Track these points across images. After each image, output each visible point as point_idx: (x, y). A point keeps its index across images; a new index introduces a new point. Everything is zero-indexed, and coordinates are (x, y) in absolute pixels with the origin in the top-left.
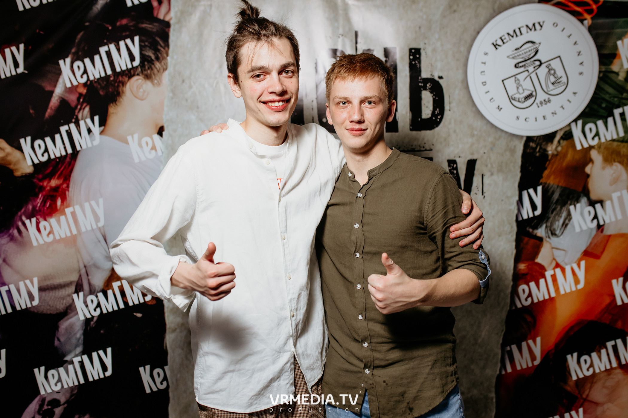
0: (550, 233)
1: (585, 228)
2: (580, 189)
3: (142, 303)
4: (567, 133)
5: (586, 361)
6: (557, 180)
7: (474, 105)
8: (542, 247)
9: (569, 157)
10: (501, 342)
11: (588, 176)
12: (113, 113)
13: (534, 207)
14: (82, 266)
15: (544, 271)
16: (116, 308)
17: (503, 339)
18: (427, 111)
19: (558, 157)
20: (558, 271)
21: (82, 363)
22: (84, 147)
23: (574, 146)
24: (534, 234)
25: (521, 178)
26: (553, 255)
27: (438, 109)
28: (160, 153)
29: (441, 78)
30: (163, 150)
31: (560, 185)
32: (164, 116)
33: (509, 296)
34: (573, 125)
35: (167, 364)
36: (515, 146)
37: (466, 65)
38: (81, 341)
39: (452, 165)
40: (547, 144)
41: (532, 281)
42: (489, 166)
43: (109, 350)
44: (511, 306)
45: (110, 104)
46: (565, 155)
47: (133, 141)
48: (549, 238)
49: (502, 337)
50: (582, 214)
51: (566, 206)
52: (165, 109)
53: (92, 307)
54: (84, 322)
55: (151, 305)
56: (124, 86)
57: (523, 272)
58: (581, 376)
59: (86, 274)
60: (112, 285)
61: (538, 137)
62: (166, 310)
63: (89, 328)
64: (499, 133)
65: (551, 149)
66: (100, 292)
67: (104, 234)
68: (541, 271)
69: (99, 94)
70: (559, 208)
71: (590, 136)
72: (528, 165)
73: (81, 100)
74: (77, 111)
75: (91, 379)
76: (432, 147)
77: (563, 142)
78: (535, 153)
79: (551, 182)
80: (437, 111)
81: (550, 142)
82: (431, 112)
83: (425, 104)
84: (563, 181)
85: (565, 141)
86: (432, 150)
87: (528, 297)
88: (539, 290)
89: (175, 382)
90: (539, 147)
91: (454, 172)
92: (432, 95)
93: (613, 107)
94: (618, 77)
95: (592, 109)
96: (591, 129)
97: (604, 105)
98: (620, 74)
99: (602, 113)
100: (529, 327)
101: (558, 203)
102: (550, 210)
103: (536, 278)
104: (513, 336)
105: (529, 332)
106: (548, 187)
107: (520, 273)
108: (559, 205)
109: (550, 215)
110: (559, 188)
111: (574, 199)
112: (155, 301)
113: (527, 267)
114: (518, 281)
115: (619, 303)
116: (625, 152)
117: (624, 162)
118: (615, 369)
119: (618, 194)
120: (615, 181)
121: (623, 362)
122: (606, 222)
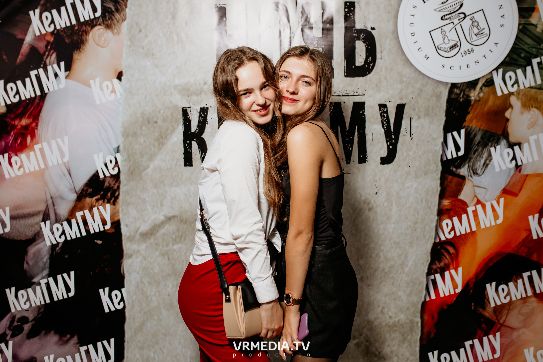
0: (472, 172)
1: (504, 168)
2: (500, 133)
3: (102, 231)
4: (488, 81)
5: (503, 290)
6: (479, 124)
7: (403, 54)
8: (464, 185)
9: (490, 103)
10: (426, 271)
11: (508, 120)
12: (77, 59)
13: (457, 148)
14: (49, 197)
15: (466, 207)
16: (79, 236)
17: (429, 269)
18: (360, 60)
19: (480, 103)
20: (479, 207)
21: (48, 285)
22: (51, 89)
23: (495, 92)
24: (458, 173)
25: (446, 122)
26: (475, 192)
27: (370, 58)
29: (373, 28)
30: (122, 93)
31: (482, 128)
32: (123, 63)
34: (494, 73)
35: (123, 287)
36: (440, 92)
37: (396, 17)
38: (48, 265)
39: (383, 109)
40: (470, 90)
41: (455, 216)
42: (417, 110)
43: (72, 273)
44: (435, 238)
45: (75, 51)
46: (487, 100)
47: (95, 85)
48: (471, 176)
49: (427, 267)
50: (501, 155)
51: (487, 148)
52: (124, 56)
53: (57, 234)
54: (51, 248)
55: (110, 233)
56: (87, 34)
57: (447, 208)
58: (499, 303)
59: (52, 205)
60: (75, 214)
61: (462, 83)
62: (124, 238)
63: (54, 253)
64: (426, 80)
65: (474, 95)
66: (64, 221)
67: (68, 169)
68: (463, 207)
69: (65, 41)
70: (480, 149)
71: (509, 83)
72: (452, 110)
73: (49, 47)
74: (45, 57)
75: (56, 299)
76: (365, 93)
77: (485, 89)
78: (459, 99)
79: (473, 126)
80: (370, 59)
81: (473, 88)
82: (364, 60)
83: (358, 53)
84: (484, 125)
85: (487, 88)
86: (364, 95)
87: (451, 230)
88: (461, 224)
89: (131, 303)
90: (462, 93)
91: (384, 116)
92: (365, 44)
93: (531, 57)
94: (536, 29)
95: (512, 59)
96: (510, 77)
97: (523, 55)
98: (538, 26)
99: (521, 62)
100: (452, 258)
101: (479, 145)
102: (472, 151)
103: (459, 213)
104: (437, 266)
105: (451, 263)
106: (471, 130)
107: (444, 208)
108: (480, 147)
109: (472, 156)
110: (481, 131)
111: (495, 142)
112: (113, 229)
113: (451, 204)
114: (443, 215)
115: (535, 237)
116: (542, 98)
117: (541, 108)
118: (530, 297)
119: (535, 137)
120: (532, 125)
121: (538, 292)
122: (524, 162)
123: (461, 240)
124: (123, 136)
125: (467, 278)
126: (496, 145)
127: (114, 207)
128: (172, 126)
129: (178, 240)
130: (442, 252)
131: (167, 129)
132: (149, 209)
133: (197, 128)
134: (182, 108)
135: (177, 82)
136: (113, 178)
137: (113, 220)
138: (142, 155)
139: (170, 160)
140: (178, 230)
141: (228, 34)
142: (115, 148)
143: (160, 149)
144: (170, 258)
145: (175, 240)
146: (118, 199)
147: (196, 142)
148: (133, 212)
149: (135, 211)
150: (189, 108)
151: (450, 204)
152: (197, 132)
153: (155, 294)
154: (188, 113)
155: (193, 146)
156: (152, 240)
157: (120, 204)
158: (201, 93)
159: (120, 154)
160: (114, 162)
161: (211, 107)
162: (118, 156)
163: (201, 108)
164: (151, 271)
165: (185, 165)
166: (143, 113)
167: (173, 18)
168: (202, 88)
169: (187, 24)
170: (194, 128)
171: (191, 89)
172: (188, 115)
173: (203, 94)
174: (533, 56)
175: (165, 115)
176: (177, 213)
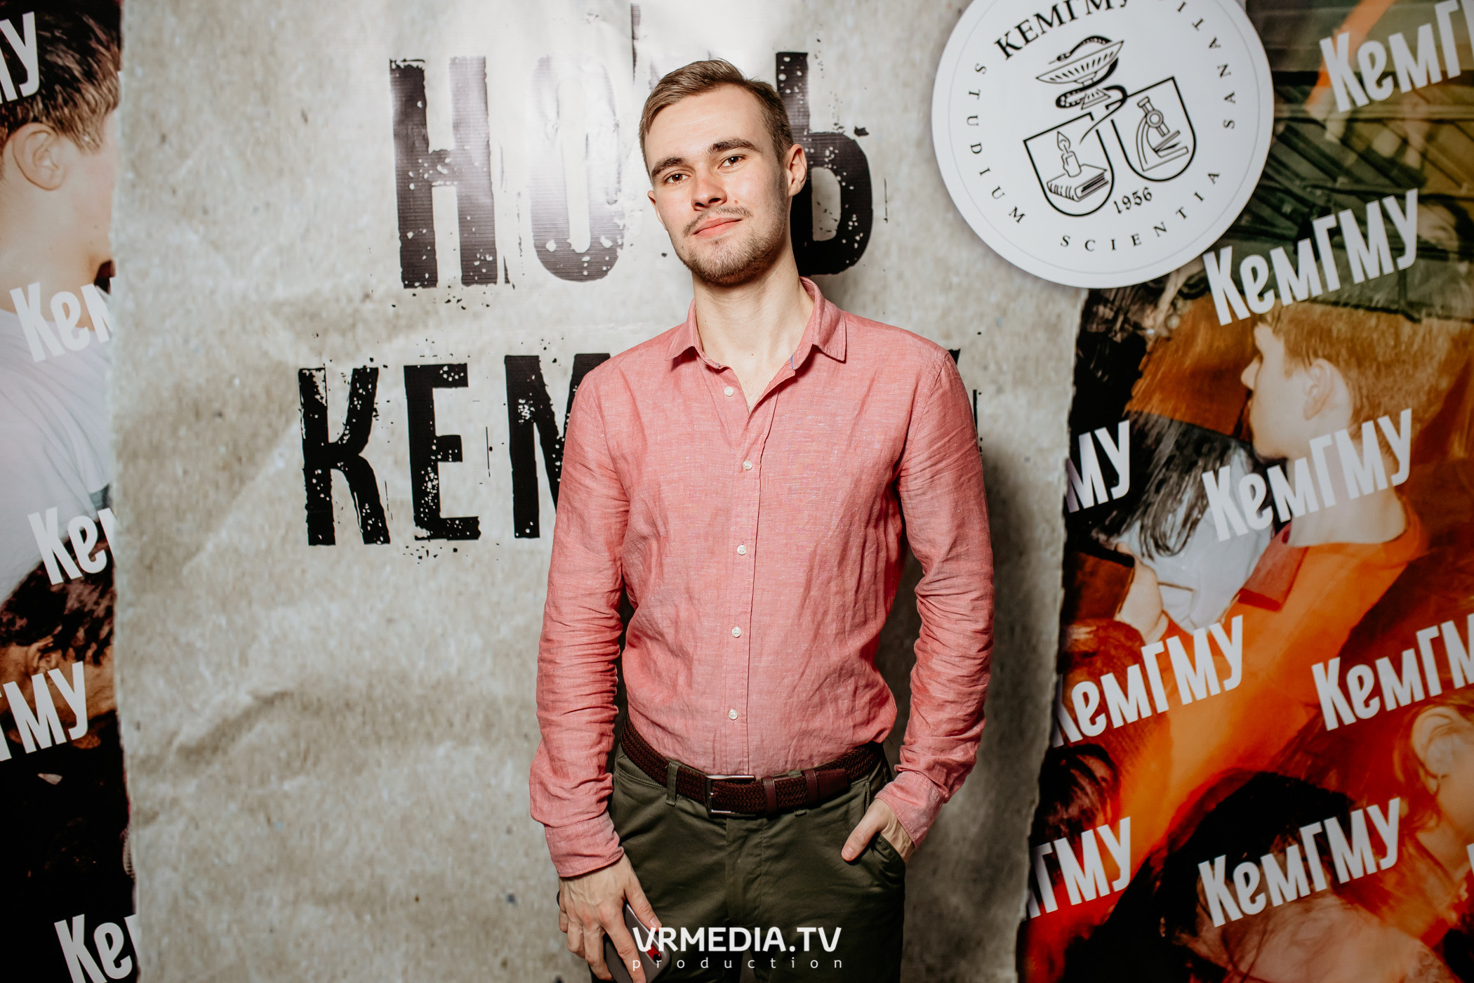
0: (1151, 543)
1: (1241, 530)
2: (1230, 429)
3: (62, 745)
4: (1192, 282)
5: (1247, 877)
6: (1170, 406)
7: (951, 205)
8: (1132, 581)
9: (1200, 345)
10: (1029, 832)
11: (1249, 394)
13: (1110, 477)
15: (1138, 643)
17: (1035, 825)
18: (825, 224)
19: (1172, 345)
20: (1174, 643)
23: (1212, 315)
24: (1112, 548)
25: (1076, 400)
26: (1162, 602)
27: (854, 218)
28: (102, 336)
29: (860, 132)
30: (111, 328)
31: (1178, 416)
32: (112, 235)
33: (1049, 711)
34: (1210, 259)
36: (1059, 316)
37: (928, 99)
40: (1142, 310)
41: (1107, 673)
42: (992, 367)
44: (1052, 737)
46: (1190, 339)
47: (27, 303)
48: (1151, 557)
49: (1030, 820)
50: (1234, 494)
51: (1193, 474)
52: (116, 215)
55: (86, 750)
57: (1083, 648)
58: (1235, 915)
61: (1118, 289)
62: (128, 763)
64: (1018, 280)
65: (1153, 323)
68: (1129, 644)
70: (1175, 476)
71: (1252, 289)
72: (1092, 366)
77: (1185, 304)
78: (1113, 334)
79: (1153, 411)
80: (853, 222)
81: (1150, 303)
82: (837, 223)
83: (819, 204)
84: (1183, 409)
85: (1189, 303)
87: (1097, 713)
88: (1126, 695)
89: (154, 959)
90: (1121, 319)
92: (839, 178)
93: (1311, 214)
94: (1323, 134)
95: (1258, 218)
96: (1254, 271)
97: (1287, 209)
98: (1329, 125)
99: (1284, 228)
100: (1101, 793)
101: (1171, 466)
102: (1152, 484)
103: (1119, 663)
104: (1059, 816)
105: (1099, 806)
106: (1146, 423)
107: (1077, 650)
108: (1173, 471)
109: (1151, 497)
110: (1175, 425)
111: (1214, 455)
112: (96, 738)
113: (1095, 636)
114: (1072, 671)
115: (1331, 724)
116: (1344, 329)
117: (1340, 359)
118: (1322, 894)
119: (1325, 440)
120: (1318, 407)
121: (1343, 878)
122: (1296, 514)
123: (1127, 740)
124: (119, 456)
125: (1145, 848)
126: (1218, 465)
127: (97, 671)
128: (270, 425)
129: (297, 764)
130: (1072, 775)
131: (255, 436)
132: (207, 674)
133: (346, 429)
134: (298, 370)
135: (281, 292)
136: (92, 584)
137: (94, 712)
138: (179, 515)
139: (267, 527)
140: (296, 735)
141: (430, 150)
142: (95, 494)
143: (235, 495)
144: (274, 819)
145: (288, 764)
146: (110, 647)
147: (344, 472)
148: (156, 685)
149: (161, 683)
150: (319, 370)
151: (1091, 636)
152: (344, 442)
153: (229, 930)
154: (317, 387)
155: (332, 483)
156: (216, 767)
157: (116, 662)
158: (354, 326)
159: (112, 511)
160: (93, 535)
161: (385, 366)
162: (106, 516)
163: (355, 371)
164: (216, 861)
165: (313, 541)
166: (178, 389)
167: (265, 100)
168: (356, 311)
169: (305, 119)
170: (336, 429)
171: (324, 315)
172: (318, 391)
173: (360, 328)
174: (1314, 211)
175: (247, 392)
176: (290, 685)
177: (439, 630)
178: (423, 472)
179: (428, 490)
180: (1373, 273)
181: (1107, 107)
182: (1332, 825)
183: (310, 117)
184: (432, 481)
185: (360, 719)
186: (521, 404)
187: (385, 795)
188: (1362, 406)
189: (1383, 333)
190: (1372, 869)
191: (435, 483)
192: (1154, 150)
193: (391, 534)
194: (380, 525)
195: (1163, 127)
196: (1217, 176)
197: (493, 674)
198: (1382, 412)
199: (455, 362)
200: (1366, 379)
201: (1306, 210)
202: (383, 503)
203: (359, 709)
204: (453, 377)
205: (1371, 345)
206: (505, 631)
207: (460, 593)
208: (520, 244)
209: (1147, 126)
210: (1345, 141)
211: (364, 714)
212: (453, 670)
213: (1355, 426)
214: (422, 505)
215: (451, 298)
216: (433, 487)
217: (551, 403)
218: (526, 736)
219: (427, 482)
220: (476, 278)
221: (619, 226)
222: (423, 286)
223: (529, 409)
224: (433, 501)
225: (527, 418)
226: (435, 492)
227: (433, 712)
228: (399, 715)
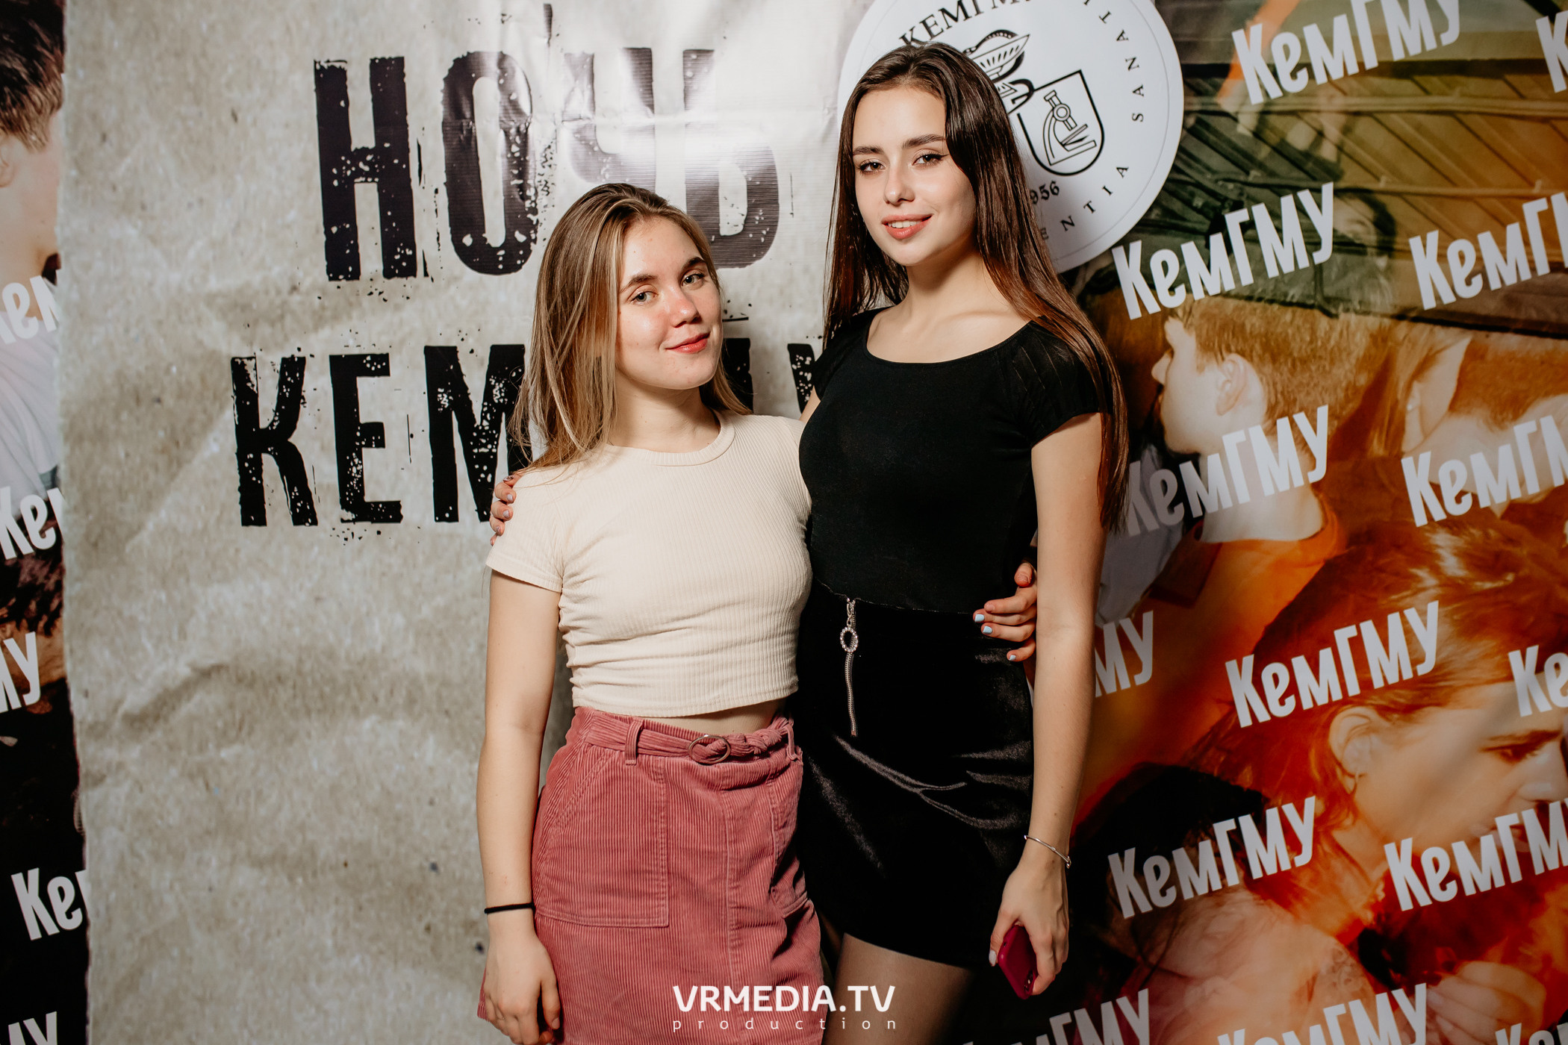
3: (17, 710)
5: (1157, 871)
11: (1160, 388)
18: (732, 216)
27: (761, 212)
28: (50, 325)
32: (57, 230)
34: (1119, 254)
39: (801, 358)
55: (39, 715)
58: (1145, 908)
71: (1162, 283)
76: (748, 312)
80: (760, 216)
82: (744, 217)
83: (726, 199)
86: (747, 319)
89: (102, 909)
91: (806, 377)
92: (745, 174)
93: (1223, 207)
94: (1235, 127)
95: (1168, 212)
96: (1165, 266)
97: (1198, 202)
98: (1241, 118)
99: (1196, 222)
112: (49, 704)
115: (1245, 721)
116: (1257, 324)
117: (1254, 354)
118: (1235, 889)
119: (1238, 436)
120: (1231, 402)
121: (1257, 874)
122: (1209, 510)
127: (48, 641)
128: (205, 411)
129: (232, 733)
131: (191, 421)
132: (149, 646)
133: (276, 415)
134: (231, 359)
135: (214, 284)
136: (43, 558)
137: (46, 680)
138: (122, 495)
139: (203, 508)
140: (231, 706)
141: (353, 148)
142: (45, 474)
143: (173, 477)
144: (212, 785)
145: (225, 733)
146: (59, 620)
147: (274, 456)
148: (102, 656)
149: (107, 654)
150: (250, 359)
152: (274, 428)
153: (171, 887)
154: (249, 375)
155: (263, 467)
156: (158, 735)
157: (66, 633)
158: (282, 317)
160: (43, 514)
161: (312, 356)
163: (284, 360)
164: (159, 822)
165: (246, 522)
166: (120, 375)
167: (197, 101)
168: (284, 303)
169: (235, 117)
170: (267, 414)
171: (255, 306)
172: (249, 379)
173: (288, 319)
174: (1226, 205)
175: (183, 379)
176: (226, 659)
177: (364, 609)
178: (348, 458)
179: (353, 475)
180: (1288, 268)
181: (1013, 101)
182: (1247, 822)
183: (240, 116)
184: (356, 466)
185: (291, 692)
186: (440, 393)
187: (315, 765)
188: (1277, 402)
189: (1298, 328)
190: (1286, 866)
191: (359, 468)
192: (1061, 143)
193: (319, 517)
194: (308, 507)
195: (1070, 120)
196: (1126, 169)
197: (415, 652)
198: (1297, 409)
199: (378, 352)
200: (1281, 374)
201: (1219, 204)
202: (311, 486)
203: (290, 683)
204: (376, 367)
205: (1285, 341)
206: (426, 611)
207: (384, 574)
208: (438, 239)
209: (1054, 120)
210: (1258, 134)
211: (294, 687)
212: (378, 648)
213: (1270, 422)
214: (347, 489)
215: (373, 290)
216: (358, 472)
217: (469, 392)
218: (447, 713)
219: (352, 467)
220: (397, 271)
221: (532, 221)
222: (347, 278)
223: (448, 398)
224: (357, 485)
225: (446, 407)
226: (359, 476)
227: (359, 687)
228: (327, 689)
